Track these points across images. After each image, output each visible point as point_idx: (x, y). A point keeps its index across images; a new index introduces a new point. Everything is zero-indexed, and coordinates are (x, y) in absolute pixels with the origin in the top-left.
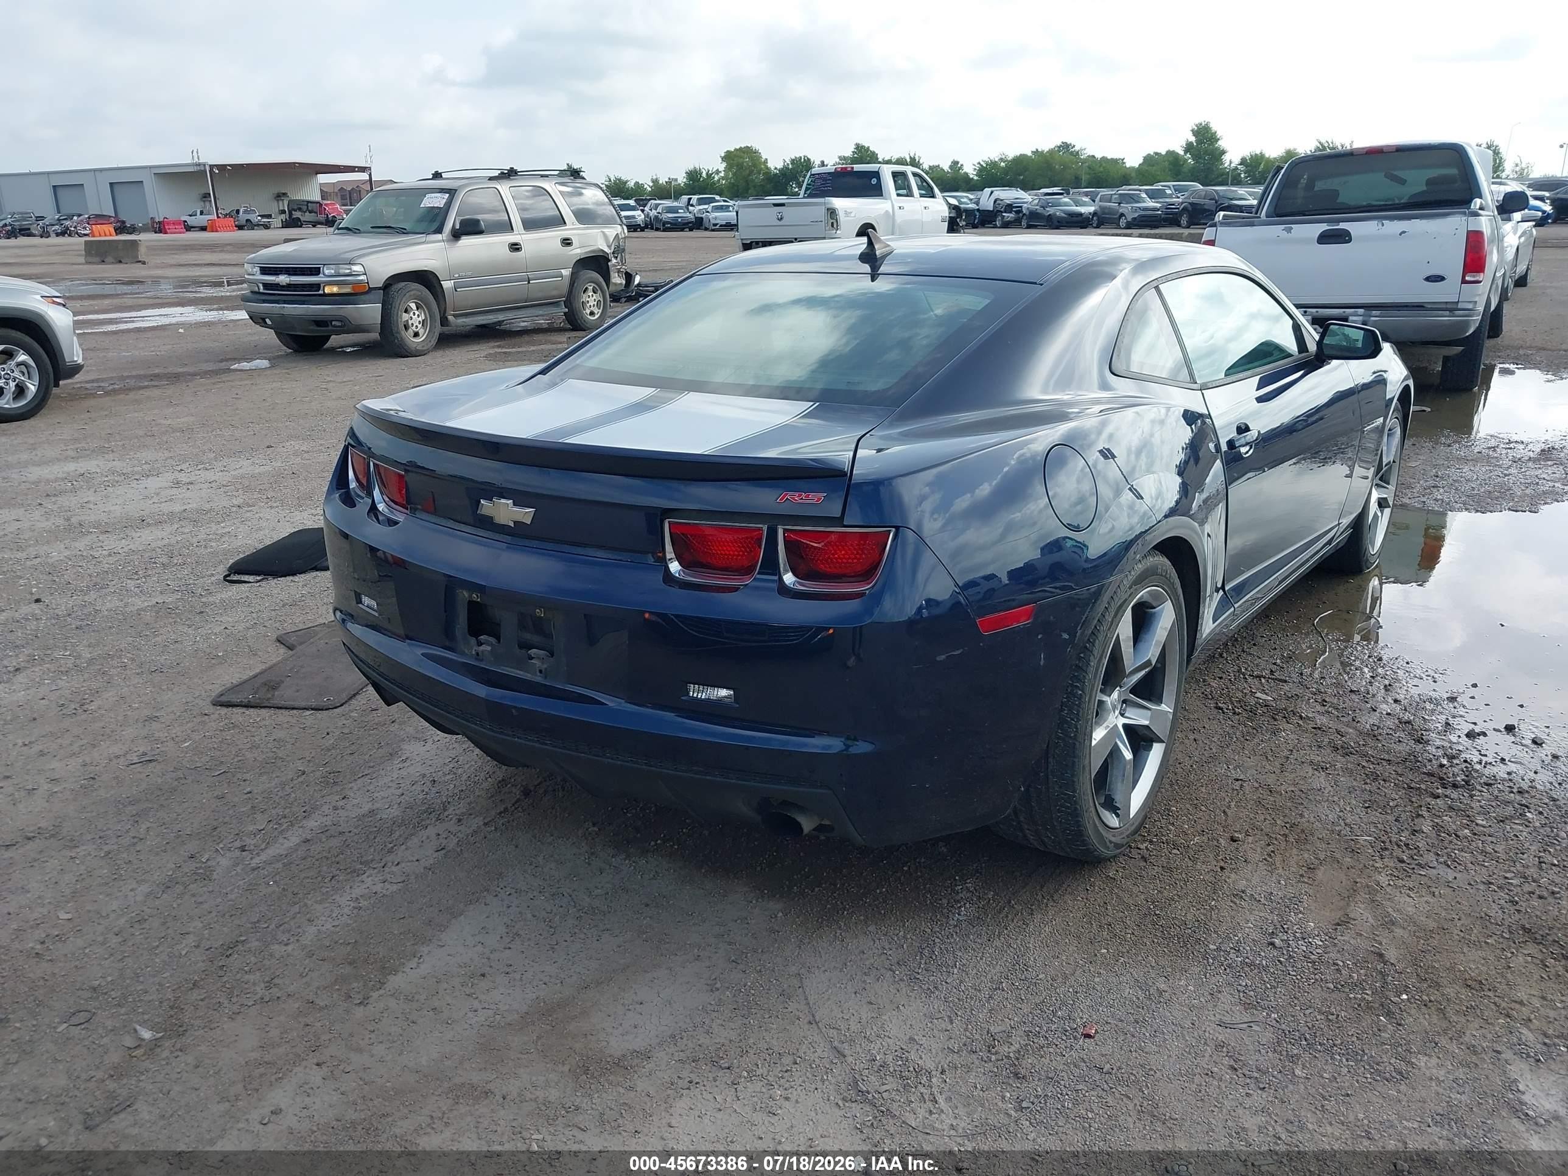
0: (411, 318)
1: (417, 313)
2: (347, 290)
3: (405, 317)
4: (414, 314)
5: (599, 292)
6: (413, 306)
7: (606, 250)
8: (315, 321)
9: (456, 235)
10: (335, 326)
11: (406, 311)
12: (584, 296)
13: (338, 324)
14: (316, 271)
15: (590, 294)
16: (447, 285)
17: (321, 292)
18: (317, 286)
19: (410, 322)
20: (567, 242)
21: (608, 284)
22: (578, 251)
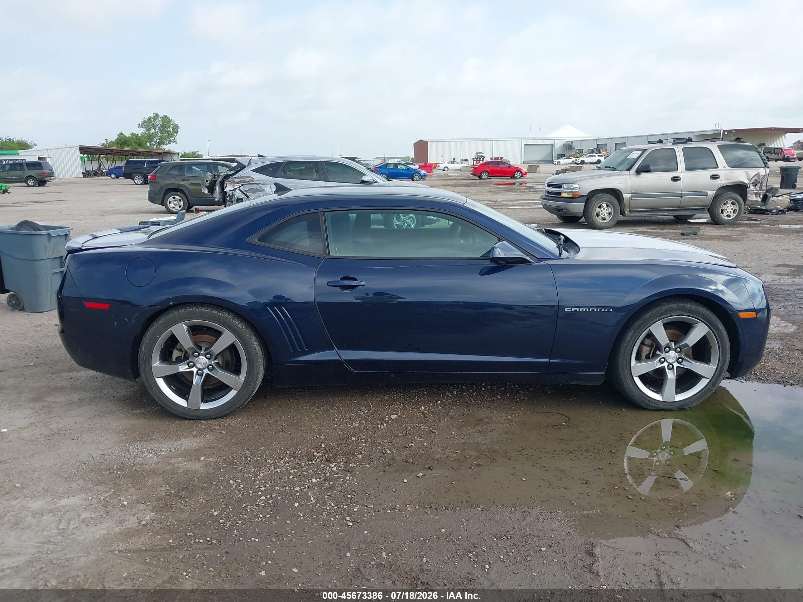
0: (602, 211)
1: (606, 208)
2: (571, 196)
3: (598, 210)
4: (604, 209)
5: (737, 204)
6: (605, 205)
7: (746, 181)
8: (557, 209)
9: (638, 172)
10: (563, 212)
11: (600, 207)
12: (724, 206)
13: (565, 211)
14: (560, 186)
15: (729, 206)
16: (626, 196)
17: (561, 196)
18: (560, 193)
19: (601, 213)
20: (715, 177)
21: (745, 202)
22: (723, 182)
